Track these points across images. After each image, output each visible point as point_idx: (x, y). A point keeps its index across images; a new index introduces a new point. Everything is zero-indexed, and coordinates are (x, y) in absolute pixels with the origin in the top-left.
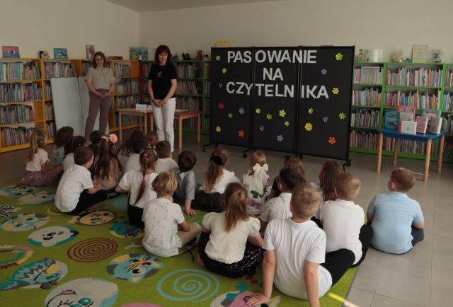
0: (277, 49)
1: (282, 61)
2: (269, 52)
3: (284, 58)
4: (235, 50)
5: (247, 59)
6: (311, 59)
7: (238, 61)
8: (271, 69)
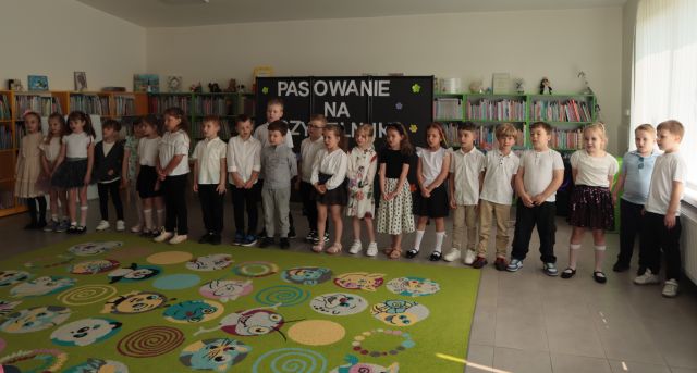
0: (342, 79)
1: (347, 94)
2: (331, 83)
3: (349, 90)
4: (288, 80)
5: (304, 92)
6: (383, 92)
7: (292, 94)
8: (334, 104)
